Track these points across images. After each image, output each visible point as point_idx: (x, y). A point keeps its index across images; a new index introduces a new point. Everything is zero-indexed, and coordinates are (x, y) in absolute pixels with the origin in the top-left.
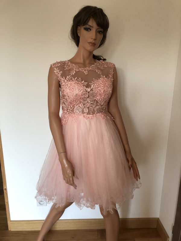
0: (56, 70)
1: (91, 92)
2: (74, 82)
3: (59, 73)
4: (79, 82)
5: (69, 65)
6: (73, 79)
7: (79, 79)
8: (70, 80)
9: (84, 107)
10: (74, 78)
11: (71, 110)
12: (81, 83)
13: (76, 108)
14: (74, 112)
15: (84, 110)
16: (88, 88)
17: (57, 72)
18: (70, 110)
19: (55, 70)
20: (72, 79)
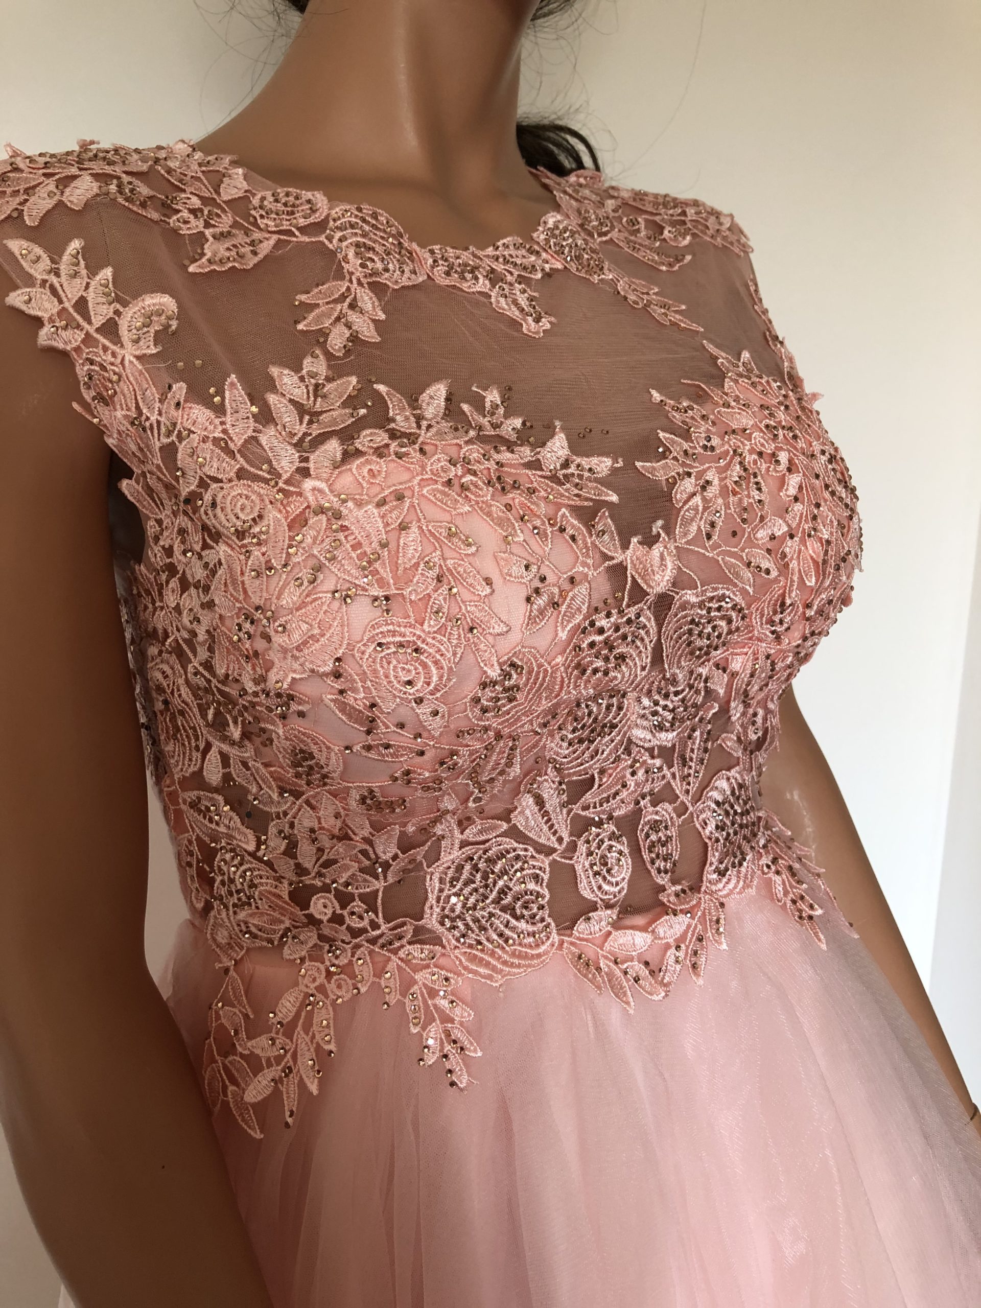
0: (39, 271)
1: (691, 596)
2: (437, 461)
3: (110, 329)
4: (505, 456)
5: (240, 205)
6: (402, 421)
7: (478, 403)
8: (347, 435)
9: (581, 826)
10: (414, 402)
11: (369, 900)
12: (535, 465)
13: (456, 854)
14: (431, 920)
15: (581, 862)
16: (650, 541)
17: (81, 305)
18: (344, 899)
19: (29, 281)
20: (381, 418)
